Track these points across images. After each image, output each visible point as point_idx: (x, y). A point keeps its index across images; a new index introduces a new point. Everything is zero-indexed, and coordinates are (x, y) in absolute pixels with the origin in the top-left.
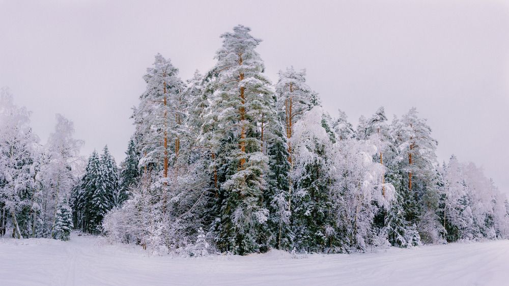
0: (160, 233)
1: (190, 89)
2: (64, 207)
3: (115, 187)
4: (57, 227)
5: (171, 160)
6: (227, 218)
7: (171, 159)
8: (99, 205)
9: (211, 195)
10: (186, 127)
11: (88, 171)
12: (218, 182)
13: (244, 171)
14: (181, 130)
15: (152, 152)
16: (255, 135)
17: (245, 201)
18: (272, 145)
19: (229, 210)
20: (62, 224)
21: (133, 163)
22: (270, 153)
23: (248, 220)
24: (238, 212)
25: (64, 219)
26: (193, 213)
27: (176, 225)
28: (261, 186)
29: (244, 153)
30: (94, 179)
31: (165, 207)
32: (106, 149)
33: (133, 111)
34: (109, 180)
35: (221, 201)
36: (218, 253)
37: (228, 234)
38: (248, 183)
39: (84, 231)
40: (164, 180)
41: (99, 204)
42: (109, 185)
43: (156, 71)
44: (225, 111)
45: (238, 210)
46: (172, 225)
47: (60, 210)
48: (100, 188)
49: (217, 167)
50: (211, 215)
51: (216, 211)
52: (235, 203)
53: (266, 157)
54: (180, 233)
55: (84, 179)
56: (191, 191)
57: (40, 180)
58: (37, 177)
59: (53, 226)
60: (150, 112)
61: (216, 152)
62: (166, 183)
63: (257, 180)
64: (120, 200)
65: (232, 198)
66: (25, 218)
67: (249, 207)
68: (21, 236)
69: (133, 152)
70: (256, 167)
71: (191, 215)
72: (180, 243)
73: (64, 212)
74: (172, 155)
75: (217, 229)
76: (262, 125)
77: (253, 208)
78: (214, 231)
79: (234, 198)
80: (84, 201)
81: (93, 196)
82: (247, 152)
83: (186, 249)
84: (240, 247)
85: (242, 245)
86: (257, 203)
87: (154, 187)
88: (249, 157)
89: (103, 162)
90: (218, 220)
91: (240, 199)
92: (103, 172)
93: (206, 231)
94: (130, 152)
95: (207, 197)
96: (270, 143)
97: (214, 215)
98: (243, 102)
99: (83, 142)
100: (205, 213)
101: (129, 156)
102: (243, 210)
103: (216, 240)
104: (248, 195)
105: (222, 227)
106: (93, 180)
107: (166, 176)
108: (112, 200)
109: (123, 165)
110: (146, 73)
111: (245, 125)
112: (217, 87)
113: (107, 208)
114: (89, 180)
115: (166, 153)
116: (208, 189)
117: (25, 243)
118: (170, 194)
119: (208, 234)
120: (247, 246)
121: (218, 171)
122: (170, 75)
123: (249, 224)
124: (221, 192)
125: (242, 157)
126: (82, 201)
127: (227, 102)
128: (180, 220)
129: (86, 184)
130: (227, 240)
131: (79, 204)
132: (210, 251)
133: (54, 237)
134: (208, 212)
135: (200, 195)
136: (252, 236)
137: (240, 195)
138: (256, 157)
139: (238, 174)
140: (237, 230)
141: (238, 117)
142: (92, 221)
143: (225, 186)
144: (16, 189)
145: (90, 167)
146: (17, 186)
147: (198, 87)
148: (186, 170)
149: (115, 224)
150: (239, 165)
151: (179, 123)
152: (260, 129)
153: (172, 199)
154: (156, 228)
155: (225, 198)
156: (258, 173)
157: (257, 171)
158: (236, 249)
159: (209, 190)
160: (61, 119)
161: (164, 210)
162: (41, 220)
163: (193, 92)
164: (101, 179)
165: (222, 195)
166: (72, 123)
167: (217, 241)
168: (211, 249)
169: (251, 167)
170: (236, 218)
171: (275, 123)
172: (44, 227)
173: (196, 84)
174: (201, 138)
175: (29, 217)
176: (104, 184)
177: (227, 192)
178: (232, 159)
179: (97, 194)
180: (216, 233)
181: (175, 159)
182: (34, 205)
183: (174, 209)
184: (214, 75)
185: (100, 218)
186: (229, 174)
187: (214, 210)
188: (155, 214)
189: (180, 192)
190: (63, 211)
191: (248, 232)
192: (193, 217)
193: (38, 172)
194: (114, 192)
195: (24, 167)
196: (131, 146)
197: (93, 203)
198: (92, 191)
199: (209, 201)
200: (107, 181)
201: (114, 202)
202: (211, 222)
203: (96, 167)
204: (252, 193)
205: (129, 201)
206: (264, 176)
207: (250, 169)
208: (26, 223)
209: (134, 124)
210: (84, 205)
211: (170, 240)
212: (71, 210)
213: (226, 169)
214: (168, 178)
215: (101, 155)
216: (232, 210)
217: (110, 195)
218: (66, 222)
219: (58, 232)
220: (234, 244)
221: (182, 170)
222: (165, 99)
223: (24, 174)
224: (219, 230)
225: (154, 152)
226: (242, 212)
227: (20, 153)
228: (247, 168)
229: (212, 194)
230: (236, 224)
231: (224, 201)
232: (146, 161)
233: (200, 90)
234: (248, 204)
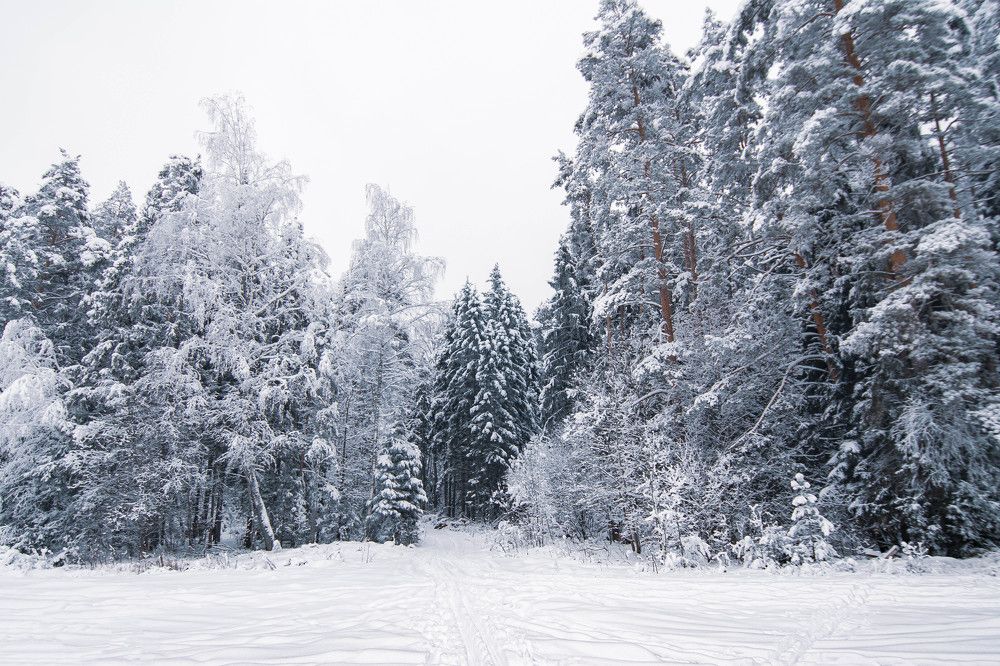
0: (678, 499)
1: (699, 76)
2: (397, 446)
3: (528, 380)
4: (382, 504)
5: (678, 290)
6: (878, 440)
7: (678, 288)
8: (490, 434)
9: (814, 376)
10: (705, 194)
11: (451, 340)
12: (828, 334)
13: (907, 289)
14: (695, 205)
15: (625, 278)
16: (919, 167)
17: (930, 380)
18: (989, 184)
19: (880, 414)
20: (393, 494)
21: (573, 311)
22: (989, 210)
23: (956, 437)
24: (914, 418)
25: (399, 481)
26: (765, 435)
27: (722, 470)
28: (980, 324)
29: (895, 233)
30: (472, 362)
31: (681, 425)
32: (498, 276)
33: (558, 165)
34: (511, 362)
35: (849, 389)
36: (868, 551)
37: (892, 488)
38: (929, 322)
39: (451, 514)
40: (667, 349)
41: (492, 430)
42: (515, 377)
43: (606, 41)
44: (811, 123)
45: (912, 410)
46: (709, 474)
47: (386, 456)
48: (489, 388)
49: (817, 292)
50: (825, 433)
51: (839, 422)
52: (897, 389)
53: (974, 230)
54: (735, 493)
55: (442, 364)
56: (749, 369)
57: (331, 372)
58: (325, 365)
59: (369, 503)
60: (605, 164)
61: (804, 246)
62: (673, 358)
63: (960, 307)
64: (547, 415)
65: (883, 377)
66: (287, 486)
67: (950, 396)
68: (276, 543)
69: (571, 279)
70: (946, 270)
71: (761, 441)
72: (740, 526)
73: (400, 459)
74: (680, 276)
75: (850, 476)
76: (938, 127)
77: (964, 396)
78: (845, 482)
79: (891, 374)
80: (446, 425)
81: (472, 410)
82: (904, 230)
83: (764, 540)
84: (945, 529)
85: (951, 522)
86: (976, 380)
87: (642, 371)
88: (916, 242)
89: (489, 313)
90: (850, 446)
91: (913, 373)
92: (494, 342)
93: (817, 485)
94: (561, 282)
95: (802, 382)
96: (984, 178)
97: (835, 434)
98: (859, 81)
99: (440, 264)
100: (804, 429)
101: (561, 292)
102: (930, 408)
103: (855, 510)
104: (940, 359)
105: (867, 469)
106: (469, 366)
107: (671, 339)
108: (523, 417)
109: (544, 315)
110: (583, 51)
111: (881, 150)
112: (771, 55)
113: (512, 441)
114: (456, 365)
115: (663, 275)
116: (801, 358)
117: (295, 561)
118: (691, 386)
119: (823, 492)
120: (970, 524)
121: (824, 300)
122: (642, 45)
123: (963, 450)
124: (843, 362)
125: (891, 249)
126: (441, 425)
127: (809, 94)
128: (730, 457)
129: (450, 378)
130: (892, 508)
131: (432, 435)
132: (842, 549)
133: (373, 534)
134: (812, 428)
135: (779, 380)
136: (983, 489)
137: (910, 362)
138: (942, 237)
139: (887, 301)
140: (922, 472)
141: (854, 129)
142: (473, 481)
143: (851, 342)
144: (261, 401)
145: (459, 330)
146: (266, 392)
147: (722, 65)
148: (725, 312)
149: (544, 483)
150: (887, 273)
151: (686, 183)
152: (934, 142)
153: (697, 400)
154: (663, 486)
155: (862, 377)
156: (959, 286)
157: (954, 277)
158: (930, 535)
159: (803, 362)
160: (380, 201)
161: (678, 432)
162: (333, 488)
163: (708, 84)
164: (491, 360)
165: (849, 371)
166: (409, 211)
167: (859, 512)
168: (844, 540)
169: (930, 273)
170: (911, 435)
171: (984, 107)
172: (340, 509)
173: (716, 56)
174: (754, 219)
175: (298, 482)
176: (500, 375)
177: (865, 361)
178: (858, 261)
179: (482, 402)
180: (850, 487)
181: (690, 288)
182: (314, 445)
183: (706, 428)
184: (756, 18)
185: (497, 474)
186: (858, 306)
187: (830, 419)
188: (655, 446)
189: (718, 378)
190: (397, 457)
191: (964, 476)
192: (767, 445)
193: (326, 352)
194: (528, 394)
195: (285, 337)
196: (562, 262)
197: (474, 428)
198: (468, 397)
199: (811, 392)
200: (507, 365)
201: (529, 422)
202: (828, 457)
203: (476, 330)
204: (950, 353)
205: (579, 417)
206: (981, 289)
207: (926, 279)
208: (289, 501)
209: (565, 203)
210: (445, 437)
211: (710, 520)
212: (417, 452)
213: (846, 293)
214: (677, 344)
215: (485, 295)
216: (891, 411)
217: (517, 405)
218: (407, 489)
219: (383, 518)
220: (920, 520)
221: (714, 314)
222: (639, 120)
223: (286, 358)
224: (859, 478)
225: (630, 275)
226: (927, 416)
227: (272, 298)
228: (916, 279)
229: (818, 371)
230: (916, 455)
231: (858, 387)
232: (612, 304)
233: (726, 72)
234: (943, 386)
